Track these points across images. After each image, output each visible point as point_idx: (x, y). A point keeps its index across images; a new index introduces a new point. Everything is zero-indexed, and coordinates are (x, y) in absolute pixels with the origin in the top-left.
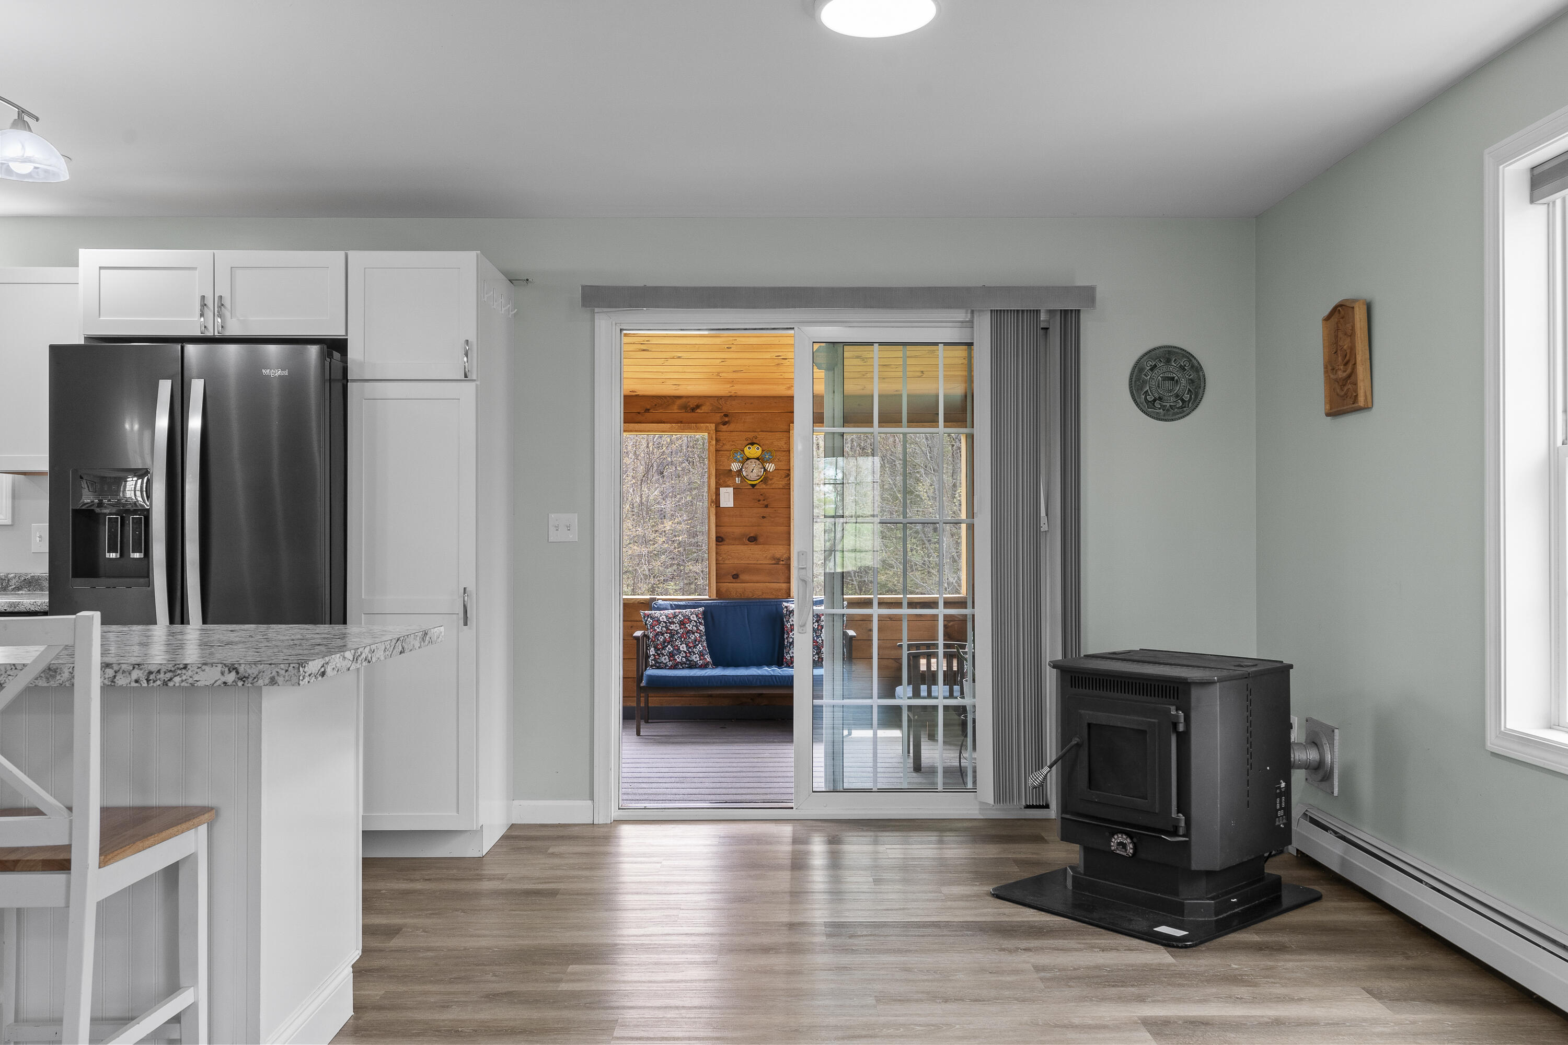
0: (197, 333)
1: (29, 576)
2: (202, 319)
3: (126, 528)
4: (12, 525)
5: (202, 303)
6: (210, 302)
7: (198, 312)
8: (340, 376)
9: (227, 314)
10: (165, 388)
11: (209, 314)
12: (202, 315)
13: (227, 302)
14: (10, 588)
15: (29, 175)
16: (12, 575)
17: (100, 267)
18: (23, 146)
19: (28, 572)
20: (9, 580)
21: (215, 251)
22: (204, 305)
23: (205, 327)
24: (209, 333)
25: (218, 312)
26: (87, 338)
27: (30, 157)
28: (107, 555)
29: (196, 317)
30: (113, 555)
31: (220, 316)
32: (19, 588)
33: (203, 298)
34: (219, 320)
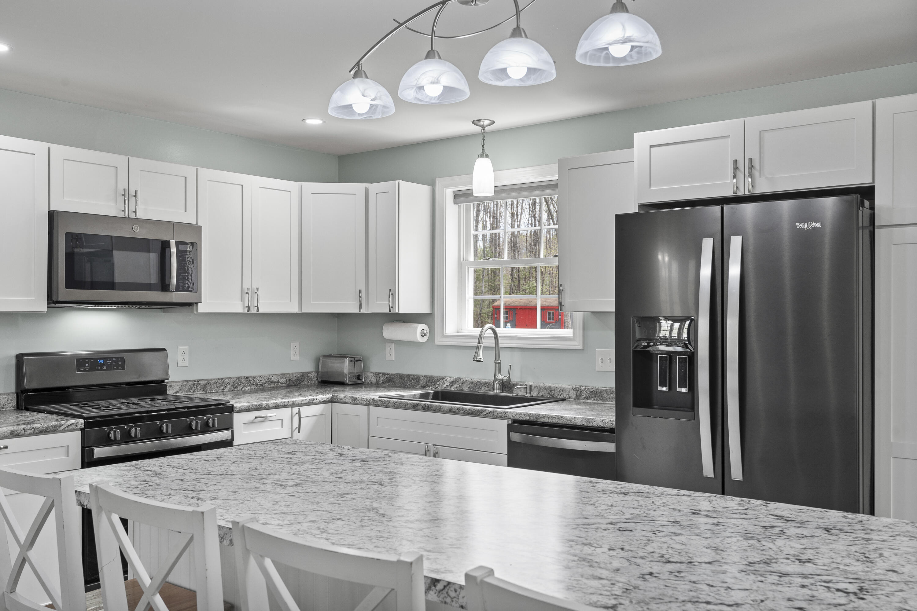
0: (730, 193)
1: (594, 389)
2: (735, 181)
3: (673, 365)
4: (583, 350)
5: (735, 167)
6: (741, 165)
7: (731, 174)
8: (867, 223)
9: (756, 174)
10: (708, 245)
11: (740, 176)
12: (734, 177)
13: (756, 164)
14: (582, 397)
15: (624, 59)
16: (583, 387)
17: (650, 146)
18: (624, 27)
19: (594, 385)
20: (581, 391)
21: (745, 119)
22: (736, 168)
23: (737, 188)
24: (741, 193)
25: (749, 173)
26: (641, 206)
27: (630, 37)
28: (659, 388)
29: (729, 180)
30: (664, 389)
31: (750, 176)
32: (588, 398)
33: (735, 161)
34: (750, 180)
